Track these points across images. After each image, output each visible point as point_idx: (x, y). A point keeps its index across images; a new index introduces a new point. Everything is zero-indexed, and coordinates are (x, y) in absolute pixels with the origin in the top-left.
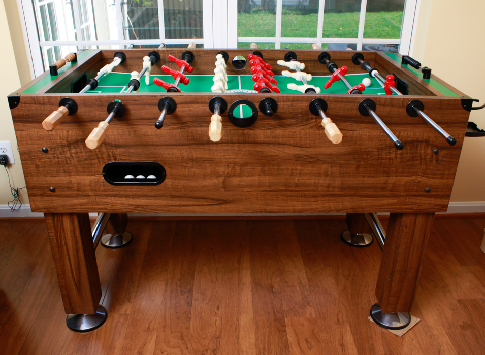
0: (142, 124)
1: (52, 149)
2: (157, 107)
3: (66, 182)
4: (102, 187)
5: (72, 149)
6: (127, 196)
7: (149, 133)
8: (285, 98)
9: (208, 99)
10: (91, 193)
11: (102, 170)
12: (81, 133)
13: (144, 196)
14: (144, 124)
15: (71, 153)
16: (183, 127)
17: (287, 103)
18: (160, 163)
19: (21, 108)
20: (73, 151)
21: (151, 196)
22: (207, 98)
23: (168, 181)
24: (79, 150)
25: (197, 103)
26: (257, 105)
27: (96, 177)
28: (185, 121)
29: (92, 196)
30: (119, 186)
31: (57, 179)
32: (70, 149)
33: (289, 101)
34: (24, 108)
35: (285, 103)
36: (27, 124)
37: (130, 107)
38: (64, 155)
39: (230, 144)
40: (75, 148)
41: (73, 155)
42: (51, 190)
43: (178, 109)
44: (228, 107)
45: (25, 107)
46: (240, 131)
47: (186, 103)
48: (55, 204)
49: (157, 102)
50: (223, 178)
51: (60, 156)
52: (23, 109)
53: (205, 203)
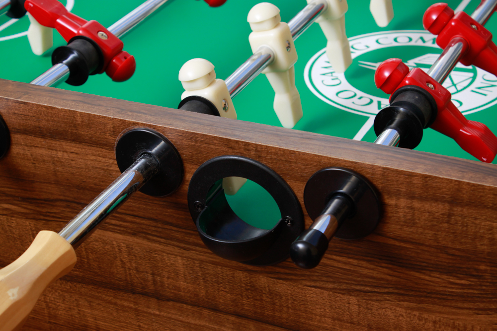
8: (415, 181)
9: (114, 133)
17: (427, 206)
22: (110, 126)
25: (77, 139)
26: (299, 189)
28: (44, 196)
33: (436, 199)
35: (417, 204)
39: (206, 312)
43: (16, 150)
44: (189, 177)
46: (241, 275)
47: (40, 133)
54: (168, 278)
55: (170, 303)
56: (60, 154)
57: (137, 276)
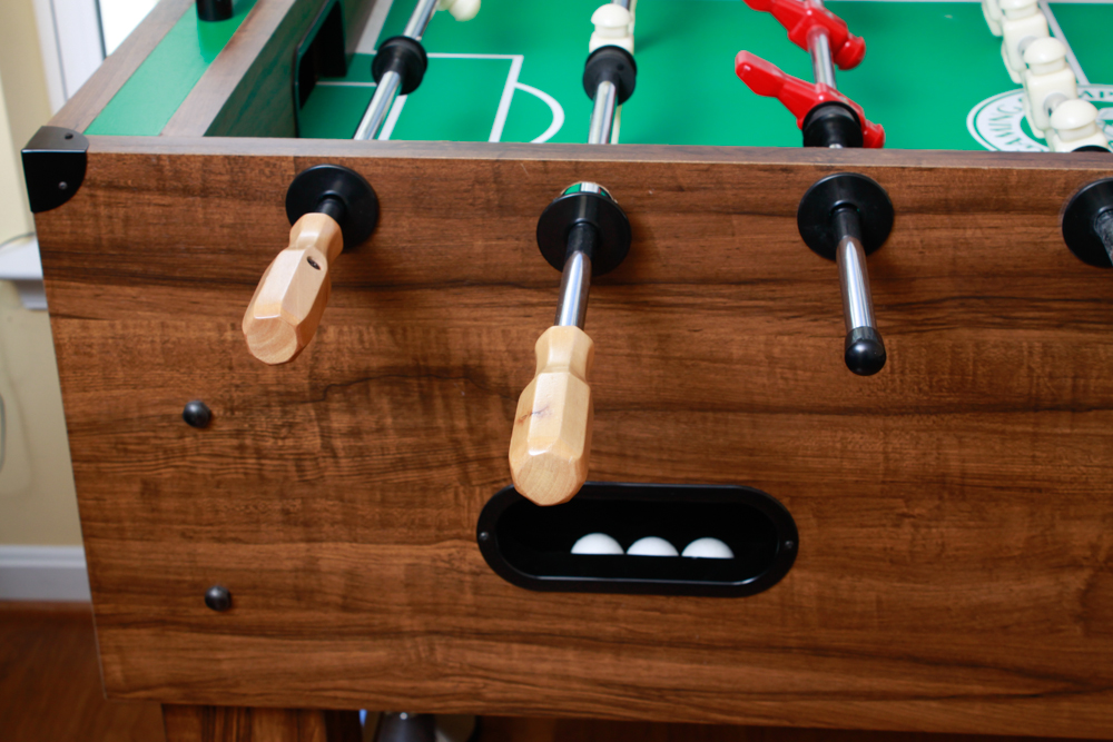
0: (701, 306)
1: (232, 410)
2: (791, 226)
3: (289, 564)
4: (469, 597)
5: (333, 416)
6: (590, 643)
7: (736, 352)
9: (1065, 190)
10: (407, 623)
11: (475, 517)
12: (385, 337)
13: (674, 645)
14: (712, 308)
15: (326, 434)
16: (913, 323)
18: (774, 492)
19: (88, 208)
20: (340, 421)
21: (711, 646)
22: (1061, 182)
23: (801, 581)
24: (367, 420)
25: (1003, 207)
27: (445, 550)
28: (927, 297)
29: (413, 634)
30: (553, 596)
31: (244, 551)
32: (323, 415)
34: (103, 211)
36: (114, 289)
37: (650, 220)
38: (289, 442)
40: (351, 409)
41: (338, 443)
42: (210, 602)
43: (896, 238)
45: (108, 205)
47: (946, 207)
48: (225, 666)
49: (796, 197)
50: (1086, 574)
51: (270, 443)
52: (96, 216)
53: (977, 689)
54: (1098, 378)
55: (1091, 414)
56: (969, 233)
57: (1049, 384)
